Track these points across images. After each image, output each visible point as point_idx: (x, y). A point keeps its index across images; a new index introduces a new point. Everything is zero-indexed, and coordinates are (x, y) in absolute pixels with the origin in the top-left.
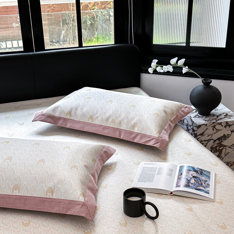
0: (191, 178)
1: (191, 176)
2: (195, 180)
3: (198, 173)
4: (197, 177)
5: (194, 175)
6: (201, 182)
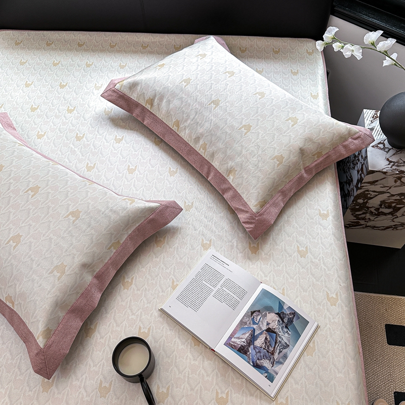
0: (261, 334)
1: (264, 328)
2: (266, 339)
3: (283, 321)
4: (275, 333)
5: (270, 326)
6: (274, 347)
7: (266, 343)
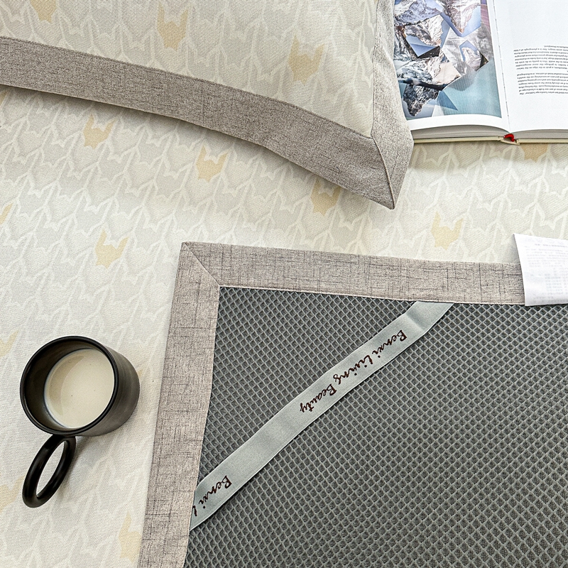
0: (442, 38)
1: (445, 50)
2: (429, 38)
3: (422, 84)
4: (422, 57)
5: (437, 60)
6: (404, 38)
7: (423, 32)
